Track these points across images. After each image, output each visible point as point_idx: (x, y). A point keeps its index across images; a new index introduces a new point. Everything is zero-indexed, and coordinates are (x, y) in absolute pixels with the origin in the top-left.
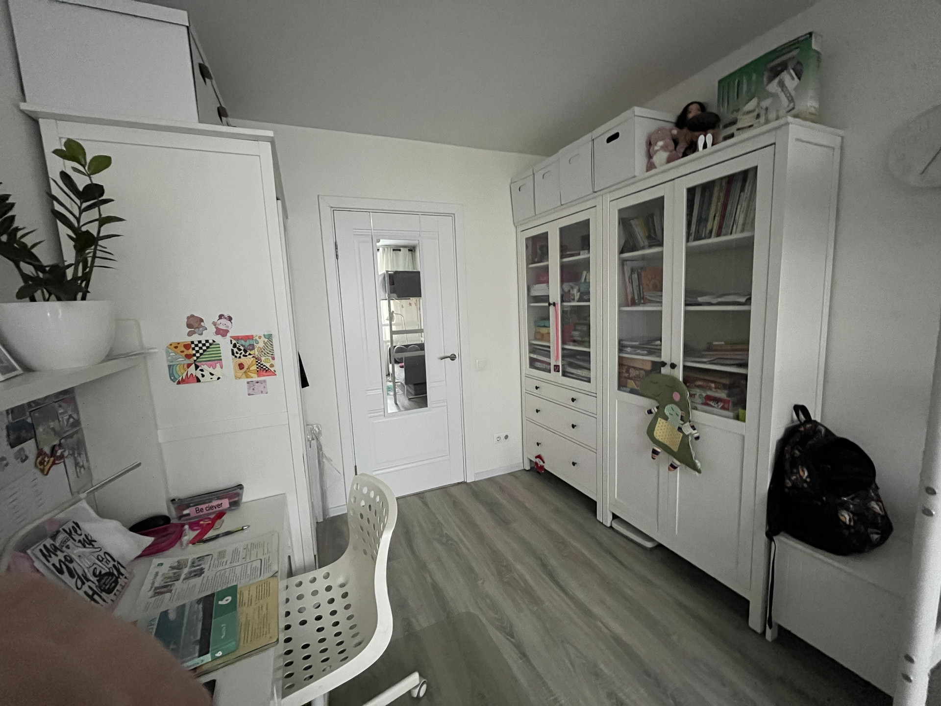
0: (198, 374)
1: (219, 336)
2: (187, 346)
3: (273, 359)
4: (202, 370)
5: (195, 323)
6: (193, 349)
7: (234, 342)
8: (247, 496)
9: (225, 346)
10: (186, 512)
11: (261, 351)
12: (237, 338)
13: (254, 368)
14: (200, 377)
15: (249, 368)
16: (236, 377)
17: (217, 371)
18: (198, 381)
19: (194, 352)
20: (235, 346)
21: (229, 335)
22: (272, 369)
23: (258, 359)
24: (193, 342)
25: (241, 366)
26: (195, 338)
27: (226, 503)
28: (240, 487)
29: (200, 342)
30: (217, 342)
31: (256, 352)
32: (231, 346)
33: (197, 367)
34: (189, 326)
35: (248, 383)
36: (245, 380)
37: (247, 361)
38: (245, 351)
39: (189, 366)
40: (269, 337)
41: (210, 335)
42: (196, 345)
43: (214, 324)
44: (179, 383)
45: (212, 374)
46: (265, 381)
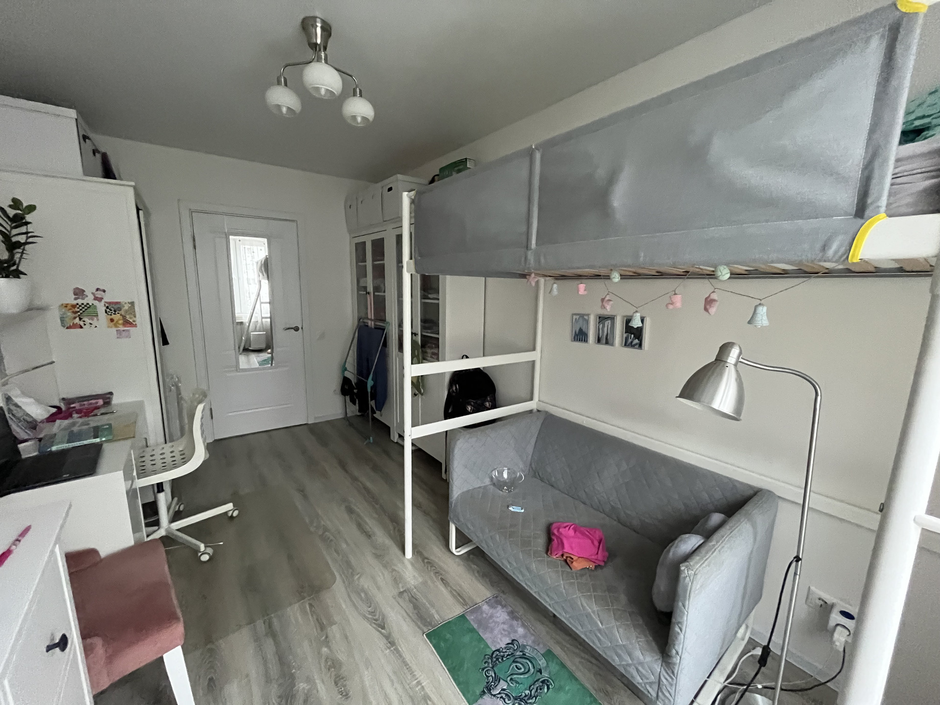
0: (82, 323)
1: (97, 301)
2: (74, 306)
3: (135, 317)
4: (84, 321)
5: (79, 293)
6: (78, 308)
7: (107, 305)
8: (115, 401)
9: (101, 308)
10: (72, 406)
11: (126, 311)
12: (110, 303)
13: (121, 322)
14: (82, 325)
15: (117, 322)
16: (108, 327)
17: (95, 322)
18: (81, 327)
19: (78, 310)
20: (107, 308)
21: (103, 301)
22: (134, 323)
23: (124, 317)
24: (78, 304)
25: (112, 320)
26: (80, 301)
27: (101, 402)
28: (111, 393)
29: (83, 304)
30: (95, 304)
31: (122, 312)
32: (105, 308)
33: (80, 319)
34: (75, 294)
35: (117, 331)
36: (114, 329)
37: (116, 317)
38: (115, 311)
39: (75, 318)
40: (132, 303)
41: (90, 300)
42: (80, 306)
43: (93, 293)
44: (67, 328)
45: (91, 324)
46: (128, 331)
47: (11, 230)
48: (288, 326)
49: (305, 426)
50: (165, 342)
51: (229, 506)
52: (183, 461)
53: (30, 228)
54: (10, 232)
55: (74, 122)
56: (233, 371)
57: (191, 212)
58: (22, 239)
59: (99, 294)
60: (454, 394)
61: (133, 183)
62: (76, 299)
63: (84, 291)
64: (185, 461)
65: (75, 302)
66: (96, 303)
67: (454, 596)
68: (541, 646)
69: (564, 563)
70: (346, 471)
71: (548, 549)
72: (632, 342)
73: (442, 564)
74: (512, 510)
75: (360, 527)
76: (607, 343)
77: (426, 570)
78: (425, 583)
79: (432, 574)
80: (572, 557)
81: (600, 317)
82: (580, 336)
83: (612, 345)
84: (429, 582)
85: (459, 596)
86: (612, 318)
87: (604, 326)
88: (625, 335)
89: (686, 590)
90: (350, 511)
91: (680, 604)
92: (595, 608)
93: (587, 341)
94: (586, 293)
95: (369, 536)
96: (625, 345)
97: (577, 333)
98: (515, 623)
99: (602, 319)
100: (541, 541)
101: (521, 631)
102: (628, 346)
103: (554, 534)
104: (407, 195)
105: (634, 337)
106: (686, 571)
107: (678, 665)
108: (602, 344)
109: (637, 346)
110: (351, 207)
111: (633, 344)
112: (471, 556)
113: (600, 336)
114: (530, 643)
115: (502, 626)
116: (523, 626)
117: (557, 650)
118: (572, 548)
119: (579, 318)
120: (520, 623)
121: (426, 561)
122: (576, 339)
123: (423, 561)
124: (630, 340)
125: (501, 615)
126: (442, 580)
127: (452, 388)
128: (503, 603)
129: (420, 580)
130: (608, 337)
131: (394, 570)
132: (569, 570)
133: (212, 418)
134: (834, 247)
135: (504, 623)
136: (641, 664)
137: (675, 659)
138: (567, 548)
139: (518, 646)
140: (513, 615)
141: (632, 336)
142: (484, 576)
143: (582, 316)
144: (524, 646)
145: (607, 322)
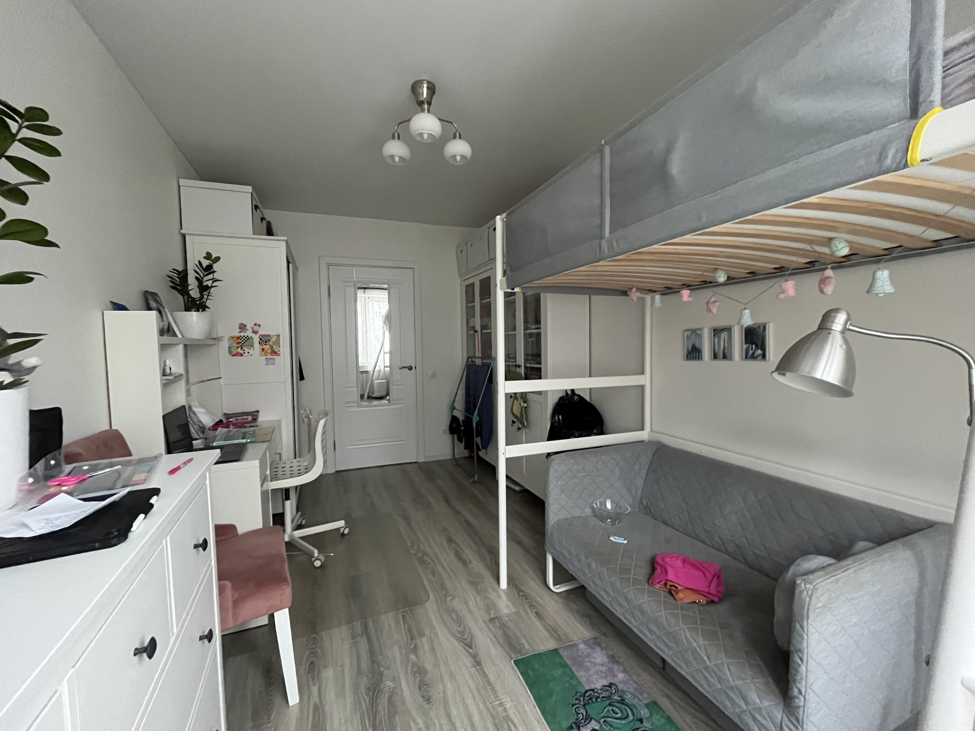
0: (242, 352)
1: (254, 334)
2: (238, 338)
3: (279, 347)
4: (244, 350)
5: (243, 327)
6: (241, 339)
7: (261, 337)
8: (261, 418)
9: (256, 339)
10: (231, 420)
11: (274, 343)
12: (263, 336)
13: (269, 351)
14: (242, 353)
15: (266, 351)
16: (261, 355)
17: (251, 351)
18: (242, 355)
19: (241, 341)
20: (261, 339)
21: (258, 334)
22: (278, 353)
23: (271, 347)
24: (241, 336)
25: (263, 350)
26: (242, 334)
27: (250, 418)
28: (258, 412)
29: (244, 336)
30: (252, 337)
31: (271, 343)
32: (259, 339)
33: (242, 349)
34: (240, 328)
35: (266, 358)
36: (264, 358)
37: (267, 347)
38: (266, 342)
39: (238, 348)
40: (278, 336)
41: (249, 333)
42: (243, 338)
43: (252, 328)
44: (232, 356)
45: (248, 353)
46: (274, 359)
47: (204, 277)
48: (403, 365)
49: (415, 465)
50: (302, 378)
51: (341, 523)
52: (306, 470)
53: (216, 276)
54: (203, 279)
55: (250, 194)
56: (355, 406)
57: (328, 265)
58: (209, 283)
59: (256, 328)
60: (557, 424)
61: (285, 238)
62: (240, 332)
63: (246, 326)
64: (307, 470)
65: (239, 335)
66: (253, 335)
67: (547, 630)
68: (645, 695)
69: (667, 595)
70: (450, 506)
71: (651, 578)
72: (753, 354)
73: (538, 598)
74: (614, 540)
75: (458, 555)
76: (725, 357)
77: (521, 602)
78: (518, 614)
79: (527, 606)
80: (677, 585)
81: (714, 330)
82: (694, 353)
83: (731, 359)
84: (523, 613)
85: (554, 632)
86: (728, 329)
87: (719, 338)
88: (745, 346)
89: (803, 607)
90: (450, 540)
91: (798, 626)
92: (701, 642)
93: (701, 358)
94: (690, 299)
95: (465, 563)
96: (746, 357)
97: (690, 350)
98: (616, 667)
99: (717, 332)
100: (644, 571)
101: (621, 676)
102: (750, 358)
103: (657, 563)
104: (500, 218)
105: (756, 347)
106: (803, 585)
107: (802, 709)
108: (720, 359)
109: (760, 357)
110: (462, 252)
111: (756, 355)
112: (571, 596)
113: (716, 351)
114: (632, 690)
115: (600, 668)
116: (625, 671)
117: (664, 703)
118: (677, 577)
119: (691, 335)
120: (621, 668)
121: (521, 593)
122: (689, 358)
123: (518, 593)
124: (751, 352)
125: (599, 656)
126: (537, 613)
127: (555, 418)
128: (603, 645)
129: (513, 610)
130: (726, 352)
131: (486, 597)
132: (673, 601)
133: (335, 450)
134: (890, 155)
135: (602, 665)
136: (759, 710)
137: (797, 700)
138: (671, 576)
139: (617, 690)
140: (613, 658)
141: (754, 346)
142: (584, 616)
143: (694, 331)
144: (623, 691)
145: (724, 334)
